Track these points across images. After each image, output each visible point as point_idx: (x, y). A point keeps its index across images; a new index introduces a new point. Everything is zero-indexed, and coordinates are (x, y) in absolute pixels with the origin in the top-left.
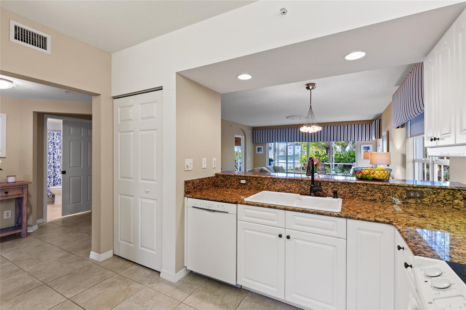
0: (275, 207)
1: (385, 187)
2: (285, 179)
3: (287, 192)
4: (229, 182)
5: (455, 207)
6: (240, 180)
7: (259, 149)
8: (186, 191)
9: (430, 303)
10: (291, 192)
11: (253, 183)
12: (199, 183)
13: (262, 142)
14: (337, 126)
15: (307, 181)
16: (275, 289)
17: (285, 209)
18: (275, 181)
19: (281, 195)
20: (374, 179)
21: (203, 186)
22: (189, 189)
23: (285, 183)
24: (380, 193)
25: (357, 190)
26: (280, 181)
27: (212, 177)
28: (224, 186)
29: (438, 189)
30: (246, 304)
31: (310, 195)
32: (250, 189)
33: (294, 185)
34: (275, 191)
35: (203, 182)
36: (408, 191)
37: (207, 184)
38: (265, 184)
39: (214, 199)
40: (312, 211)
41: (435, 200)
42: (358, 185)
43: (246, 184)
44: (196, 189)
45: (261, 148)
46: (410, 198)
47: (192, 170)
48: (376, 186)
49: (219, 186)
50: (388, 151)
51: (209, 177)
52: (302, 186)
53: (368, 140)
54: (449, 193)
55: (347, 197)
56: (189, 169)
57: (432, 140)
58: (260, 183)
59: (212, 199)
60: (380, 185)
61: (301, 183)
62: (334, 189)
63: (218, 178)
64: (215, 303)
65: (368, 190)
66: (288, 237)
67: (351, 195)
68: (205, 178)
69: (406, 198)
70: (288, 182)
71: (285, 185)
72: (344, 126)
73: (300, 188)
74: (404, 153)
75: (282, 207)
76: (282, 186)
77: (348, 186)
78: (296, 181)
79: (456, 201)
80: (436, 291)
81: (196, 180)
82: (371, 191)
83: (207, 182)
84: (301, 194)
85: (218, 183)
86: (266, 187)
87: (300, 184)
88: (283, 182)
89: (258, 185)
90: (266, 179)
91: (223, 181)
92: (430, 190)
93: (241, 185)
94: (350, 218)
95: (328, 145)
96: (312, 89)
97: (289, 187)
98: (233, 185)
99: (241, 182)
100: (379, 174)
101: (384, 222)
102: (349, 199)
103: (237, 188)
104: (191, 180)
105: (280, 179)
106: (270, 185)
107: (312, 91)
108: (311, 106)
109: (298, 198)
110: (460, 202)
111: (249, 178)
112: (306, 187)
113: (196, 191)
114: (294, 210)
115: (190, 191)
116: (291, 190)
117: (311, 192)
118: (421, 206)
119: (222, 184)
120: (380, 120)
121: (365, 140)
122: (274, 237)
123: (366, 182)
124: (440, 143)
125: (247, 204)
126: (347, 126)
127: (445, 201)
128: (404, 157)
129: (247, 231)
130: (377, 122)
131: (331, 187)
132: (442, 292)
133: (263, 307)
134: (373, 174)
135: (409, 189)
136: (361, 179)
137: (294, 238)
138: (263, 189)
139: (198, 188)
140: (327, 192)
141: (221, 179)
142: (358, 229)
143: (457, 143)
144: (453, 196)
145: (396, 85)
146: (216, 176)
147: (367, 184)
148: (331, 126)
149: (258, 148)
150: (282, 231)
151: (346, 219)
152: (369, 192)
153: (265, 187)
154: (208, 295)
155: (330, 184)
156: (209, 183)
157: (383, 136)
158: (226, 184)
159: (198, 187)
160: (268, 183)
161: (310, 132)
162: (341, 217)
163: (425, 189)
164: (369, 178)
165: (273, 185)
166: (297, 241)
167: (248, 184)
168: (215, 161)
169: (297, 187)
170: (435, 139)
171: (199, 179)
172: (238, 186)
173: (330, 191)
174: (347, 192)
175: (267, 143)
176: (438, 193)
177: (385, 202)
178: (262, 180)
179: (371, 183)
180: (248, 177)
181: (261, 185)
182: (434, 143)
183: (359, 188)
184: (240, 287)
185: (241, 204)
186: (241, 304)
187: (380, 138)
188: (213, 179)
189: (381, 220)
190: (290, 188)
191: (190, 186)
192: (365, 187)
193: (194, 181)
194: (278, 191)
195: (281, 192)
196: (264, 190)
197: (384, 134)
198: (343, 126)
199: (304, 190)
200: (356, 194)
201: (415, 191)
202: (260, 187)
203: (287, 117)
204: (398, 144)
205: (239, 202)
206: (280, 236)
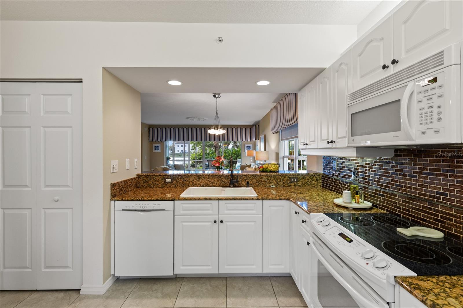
0: (210, 199)
1: (278, 176)
2: (208, 176)
3: (210, 186)
4: (153, 181)
5: (313, 185)
6: (165, 179)
7: (157, 147)
8: (112, 194)
9: (324, 233)
10: (213, 186)
11: (179, 181)
12: (124, 185)
13: (159, 140)
15: (227, 175)
16: (210, 267)
17: (219, 199)
18: (200, 178)
19: (205, 189)
20: (271, 172)
21: (127, 188)
22: (115, 192)
23: (208, 178)
24: (275, 181)
25: (261, 180)
26: (204, 178)
27: (135, 178)
28: (147, 186)
29: (305, 175)
30: (186, 288)
31: (230, 187)
32: (175, 187)
33: (216, 180)
34: (200, 186)
35: (127, 183)
36: (290, 178)
37: (131, 186)
38: (191, 181)
39: (149, 199)
40: (239, 198)
41: (304, 182)
42: (262, 176)
43: (172, 182)
44: (121, 191)
45: (158, 147)
46: (291, 182)
47: (117, 172)
48: (273, 176)
49: (141, 187)
50: (265, 150)
51: (132, 178)
52: (223, 180)
53: (250, 141)
54: (310, 177)
55: (255, 185)
56: (115, 171)
57: (304, 145)
58: (185, 180)
59: (147, 199)
60: (275, 175)
61: (222, 177)
62: (247, 181)
63: (140, 178)
64: (157, 297)
65: (268, 179)
66: (222, 222)
67: (257, 184)
68: (129, 180)
69: (289, 183)
70: (211, 178)
71: (209, 180)
73: (221, 182)
74: (277, 152)
75: (216, 198)
76: (206, 181)
77: (255, 178)
78: (217, 176)
79: (313, 182)
80: (325, 228)
81: (121, 182)
82: (270, 180)
83: (130, 183)
84: (222, 187)
85: (140, 184)
87: (221, 179)
88: (207, 178)
89: (184, 182)
90: (191, 176)
91: (146, 182)
92: (302, 176)
93: (166, 184)
94: (265, 199)
96: (218, 97)
97: (212, 181)
98: (158, 185)
99: (166, 181)
100: (274, 168)
101: (284, 199)
102: (256, 187)
103: (162, 187)
104: (117, 183)
105: (204, 176)
106: (195, 182)
107: (218, 99)
108: (217, 112)
109: (222, 190)
110: (315, 182)
111: (174, 177)
112: (225, 181)
113: (121, 194)
114: (226, 199)
115: (116, 194)
116: (214, 184)
117: (230, 185)
118: (297, 187)
119: (145, 184)
120: (258, 126)
121: (248, 141)
122: (209, 223)
123: (267, 174)
124: (309, 147)
125: (185, 199)
127: (308, 183)
128: (277, 154)
129: (184, 224)
130: (257, 127)
131: (244, 179)
132: (327, 227)
133: (200, 285)
134: (270, 168)
135: (291, 176)
136: (263, 172)
137: (226, 222)
138: (188, 185)
139: (123, 191)
140: (242, 183)
141: (143, 180)
142: (270, 206)
143: (319, 147)
144: (312, 179)
145: (274, 102)
146: (138, 177)
147: (267, 175)
149: (155, 147)
150: (216, 218)
151: (262, 201)
152: (269, 181)
153: (190, 183)
154: (146, 293)
155: (244, 177)
156: (132, 185)
157: (261, 139)
158: (149, 184)
159: (123, 189)
160: (193, 179)
161: (217, 134)
162: (259, 199)
163: (299, 176)
164: (268, 171)
165: (198, 181)
166: (228, 223)
167: (174, 182)
168: (136, 162)
169: (219, 181)
170: (306, 144)
171: (124, 181)
172: (163, 185)
173: (243, 182)
174: (255, 182)
175: (164, 142)
176: (305, 178)
177: (278, 186)
178: (188, 178)
179: (270, 174)
180: (173, 175)
181: (187, 182)
182: (305, 147)
183: (262, 178)
184: (175, 277)
185: (179, 200)
186: (181, 289)
187: (258, 140)
188: (135, 180)
189: (283, 198)
190: (213, 183)
191: (116, 189)
192: (266, 177)
193: (120, 183)
194: (203, 186)
195: (205, 186)
196: (190, 187)
197: (262, 137)
199: (224, 183)
200: (261, 183)
201: (294, 178)
202: (185, 184)
203: (187, 118)
204: (273, 144)
205: (177, 198)
206: (215, 222)
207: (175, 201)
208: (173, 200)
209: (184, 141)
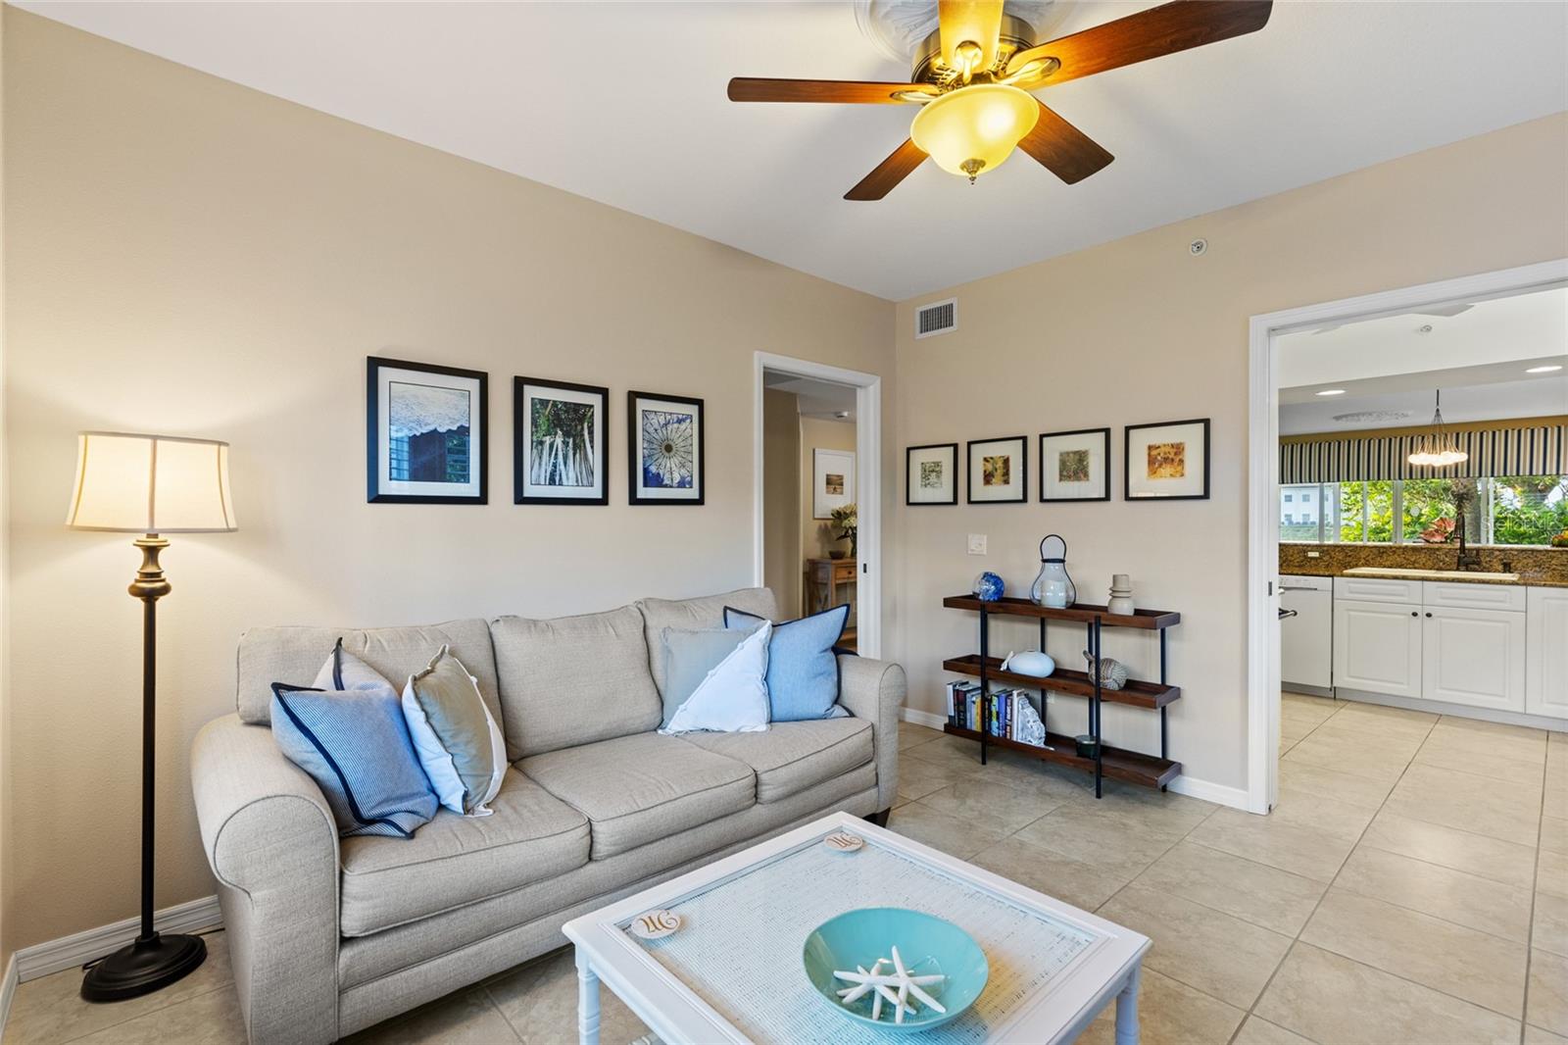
0: (1404, 578)
6: (1306, 552)
10: (1415, 568)
11: (1336, 556)
14: (1507, 432)
15: (1451, 550)
17: (1424, 579)
18: (1384, 552)
23: (1403, 554)
25: (1551, 562)
26: (1395, 552)
31: (1458, 570)
32: (1327, 566)
33: (1422, 557)
34: (1383, 567)
38: (1362, 556)
40: (1471, 580)
42: (1551, 554)
43: (1320, 558)
52: (1439, 558)
55: (1531, 572)
58: (1350, 556)
61: (1437, 553)
62: (1505, 561)
66: (1429, 615)
67: (1538, 569)
70: (1410, 553)
71: (1405, 558)
72: (1532, 431)
73: (1435, 560)
75: (1414, 578)
76: (1398, 559)
77: (1533, 555)
78: (1426, 550)
86: (1363, 561)
87: (1435, 555)
88: (1400, 553)
89: (1346, 559)
90: (1362, 549)
93: (1309, 560)
94: (1532, 585)
95: (1465, 487)
97: (1413, 560)
98: (1291, 561)
99: (1309, 556)
103: (1300, 566)
105: (1394, 549)
106: (1373, 558)
108: (1438, 410)
109: (1438, 572)
111: (1325, 548)
114: (1439, 580)
116: (1417, 565)
117: (1458, 565)
122: (1403, 616)
125: (1354, 576)
126: (1542, 430)
129: (1352, 613)
131: (1499, 556)
137: (1439, 617)
138: (1356, 565)
140: (1489, 564)
148: (1482, 434)
150: (1416, 608)
151: (1526, 586)
153: (1360, 561)
155: (1497, 553)
160: (1367, 555)
161: (1437, 464)
162: (1519, 585)
165: (1379, 558)
166: (1443, 619)
167: (1324, 558)
169: (1429, 559)
172: (1302, 562)
173: (1493, 564)
174: (1530, 565)
178: (1355, 551)
180: (1324, 546)
181: (1353, 558)
184: (1336, 690)
185: (1342, 576)
190: (1414, 562)
194: (1390, 567)
195: (1396, 567)
196: (1359, 566)
198: (1529, 431)
199: (1445, 562)
200: (1548, 568)
202: (1349, 562)
203: (1339, 417)
205: (1339, 573)
206: (1415, 614)
207: (1335, 578)
208: (1332, 576)
209: (1319, 481)
